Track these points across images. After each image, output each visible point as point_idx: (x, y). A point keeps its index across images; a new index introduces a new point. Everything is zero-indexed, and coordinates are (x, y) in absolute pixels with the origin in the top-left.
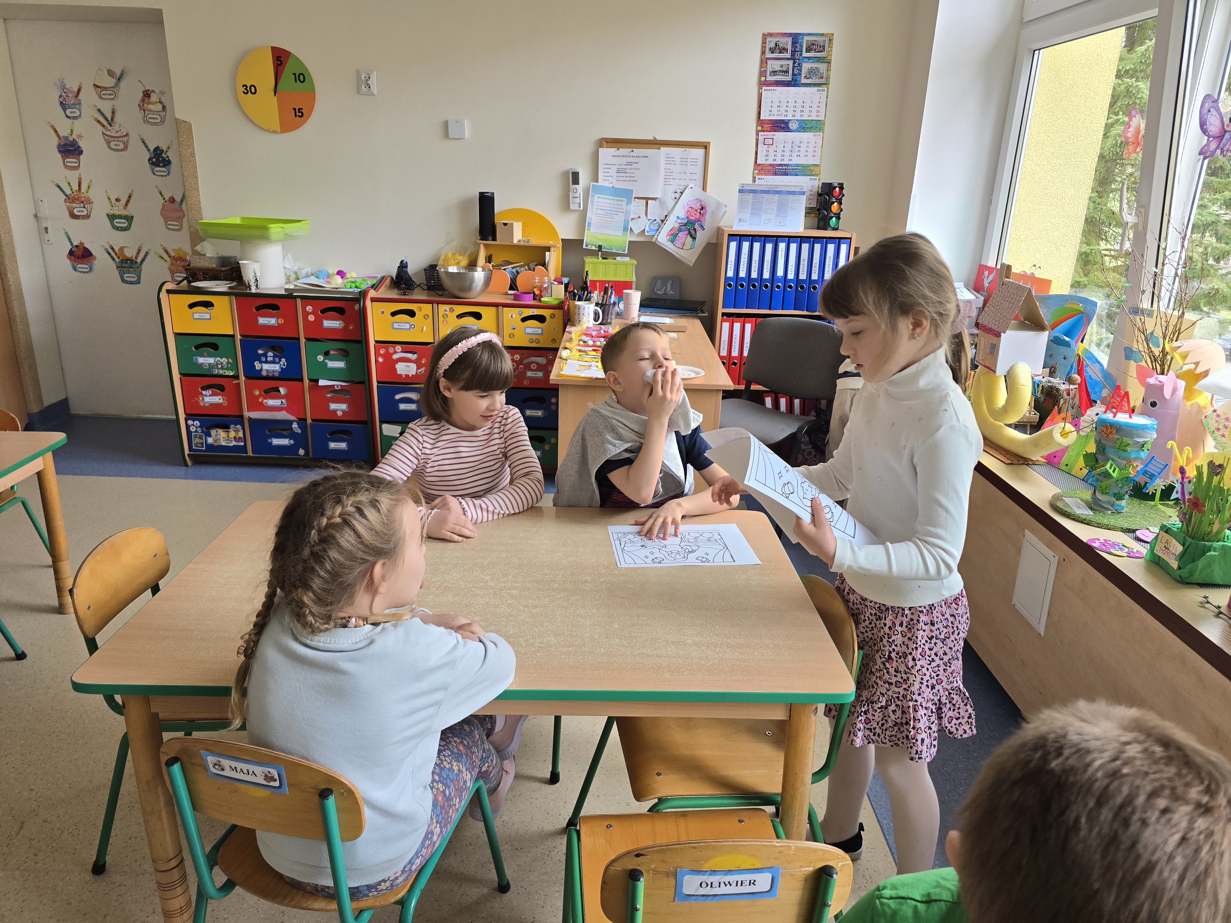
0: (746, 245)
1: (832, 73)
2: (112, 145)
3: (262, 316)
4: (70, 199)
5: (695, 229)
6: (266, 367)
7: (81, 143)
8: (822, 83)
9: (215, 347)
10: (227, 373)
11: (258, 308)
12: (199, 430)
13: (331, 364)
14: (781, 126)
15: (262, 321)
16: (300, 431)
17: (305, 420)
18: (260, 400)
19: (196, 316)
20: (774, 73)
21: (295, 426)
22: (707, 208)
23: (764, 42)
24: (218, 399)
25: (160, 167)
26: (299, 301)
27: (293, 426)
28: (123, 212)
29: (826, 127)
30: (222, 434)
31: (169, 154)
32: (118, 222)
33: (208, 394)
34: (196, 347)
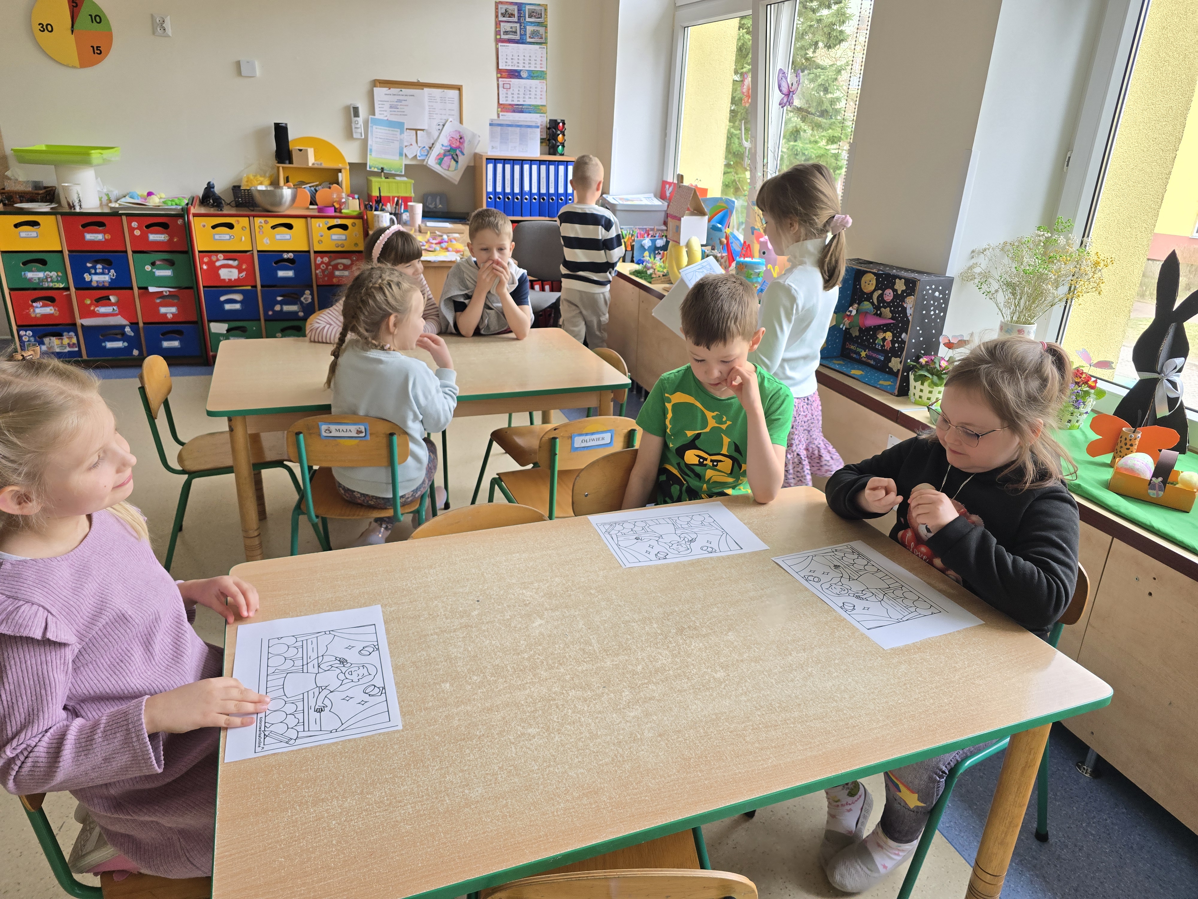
0: (500, 166)
1: (549, 34)
3: (89, 232)
5: (457, 155)
6: (96, 278)
8: (542, 42)
9: (43, 262)
10: (57, 286)
11: (84, 226)
12: (32, 339)
13: (159, 273)
14: (514, 74)
15: (89, 237)
16: (133, 334)
17: (137, 323)
18: (92, 308)
19: (23, 234)
20: (506, 33)
21: (127, 329)
22: (465, 138)
23: (497, 8)
24: (49, 310)
26: (124, 218)
27: (126, 330)
29: (549, 76)
30: (55, 341)
33: (39, 306)
34: (24, 264)
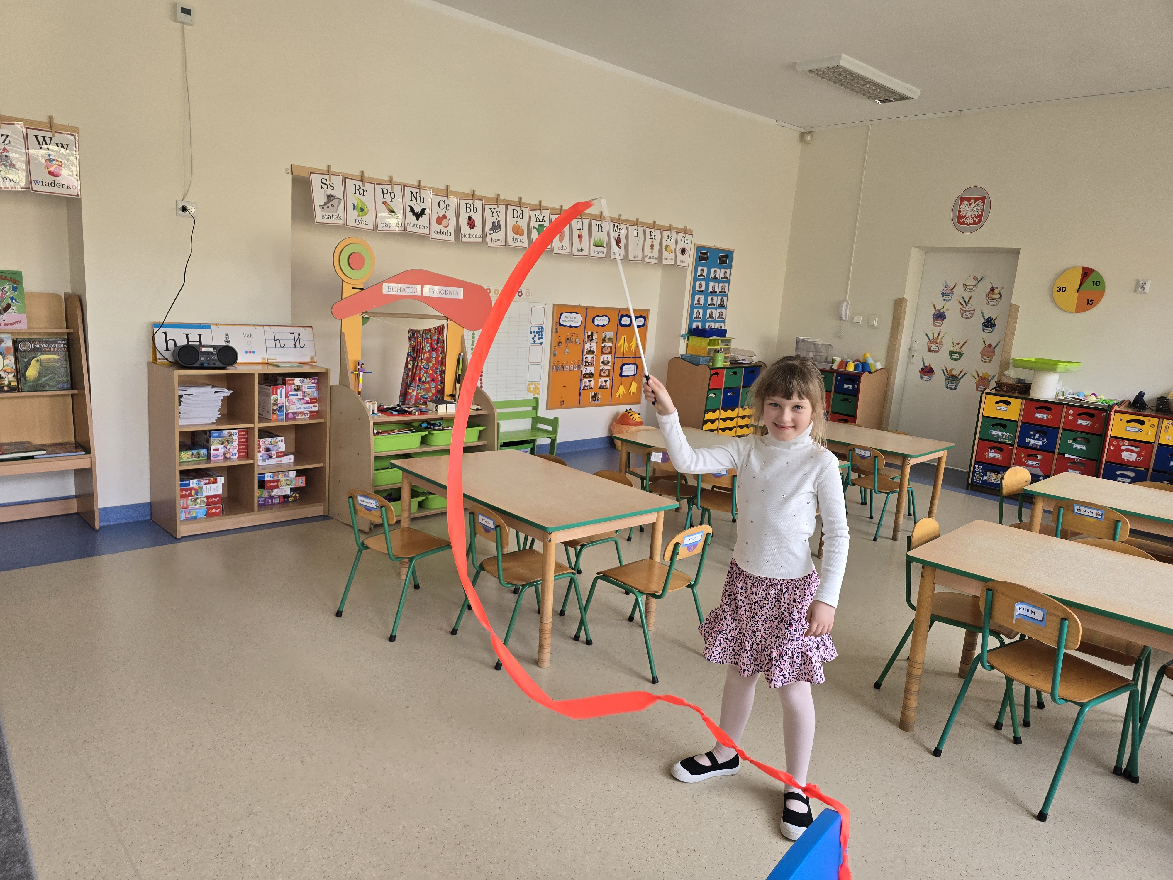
2: (964, 315)
3: (1038, 413)
4: (931, 341)
6: (1033, 441)
7: (946, 314)
9: (1004, 426)
10: (1007, 442)
11: (1037, 408)
12: (981, 471)
13: (1076, 446)
15: (1038, 415)
18: (1023, 460)
19: (999, 408)
24: (997, 456)
25: (988, 327)
26: (1065, 407)
28: (959, 351)
30: (994, 475)
31: (995, 321)
32: (955, 356)
33: (992, 452)
34: (993, 425)
